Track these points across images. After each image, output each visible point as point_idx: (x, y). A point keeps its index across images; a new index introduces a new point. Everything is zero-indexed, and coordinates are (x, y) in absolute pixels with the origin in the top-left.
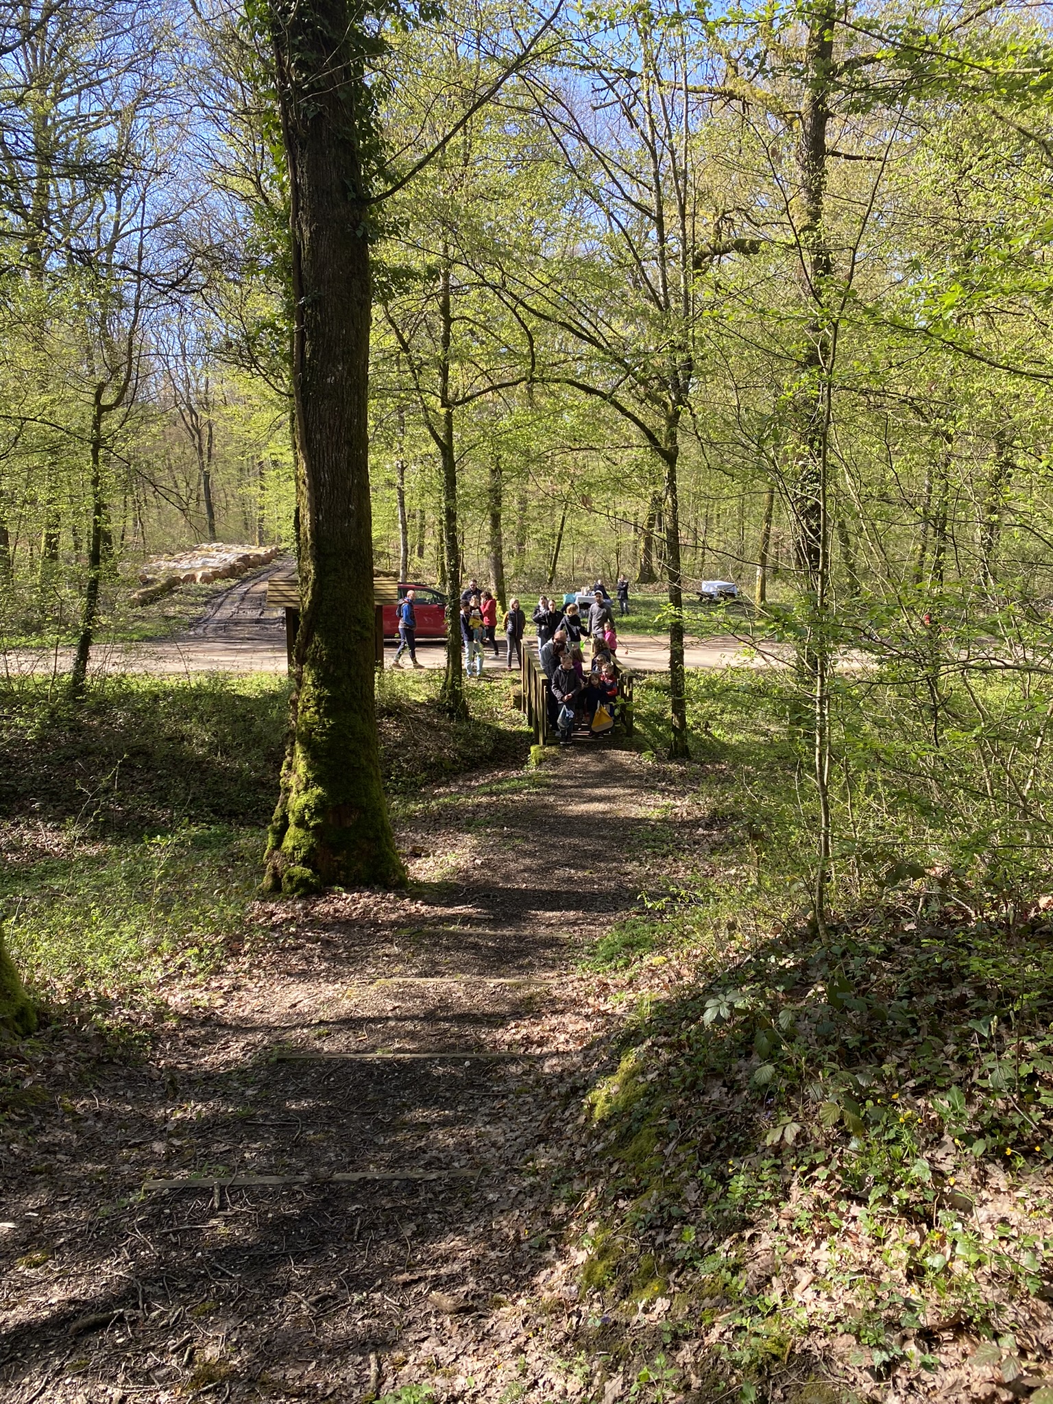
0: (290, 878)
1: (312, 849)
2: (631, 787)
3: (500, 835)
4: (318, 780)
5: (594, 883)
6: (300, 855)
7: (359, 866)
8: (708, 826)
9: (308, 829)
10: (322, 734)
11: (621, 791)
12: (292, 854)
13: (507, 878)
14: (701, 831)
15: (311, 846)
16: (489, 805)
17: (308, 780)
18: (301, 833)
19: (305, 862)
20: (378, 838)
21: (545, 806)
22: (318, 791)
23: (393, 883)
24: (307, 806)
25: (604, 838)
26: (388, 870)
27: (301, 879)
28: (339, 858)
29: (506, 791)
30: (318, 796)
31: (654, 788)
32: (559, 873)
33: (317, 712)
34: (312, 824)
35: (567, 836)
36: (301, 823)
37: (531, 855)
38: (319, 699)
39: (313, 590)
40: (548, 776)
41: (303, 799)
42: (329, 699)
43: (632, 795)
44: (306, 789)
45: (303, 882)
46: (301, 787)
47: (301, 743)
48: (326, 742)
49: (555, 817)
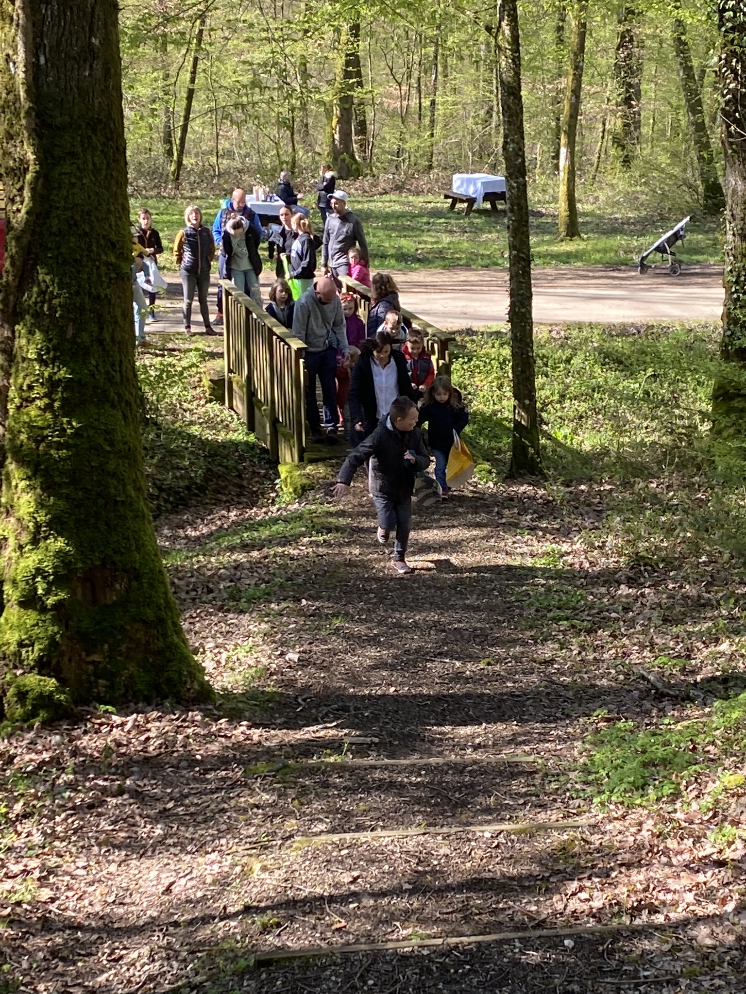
0: (22, 695)
1: (53, 643)
2: (478, 525)
3: (301, 613)
4: (57, 525)
5: (503, 680)
6: (32, 655)
7: (132, 668)
8: (631, 582)
9: (43, 610)
10: (59, 446)
11: (466, 533)
12: (17, 654)
13: (353, 678)
14: (624, 590)
15: (52, 638)
16: (254, 566)
17: (38, 526)
18: (31, 617)
19: (42, 666)
20: (161, 621)
21: (350, 564)
22: (59, 544)
23: (191, 694)
24: (39, 571)
25: (477, 609)
26: (180, 673)
27: (41, 696)
28: (96, 658)
29: (269, 542)
30: (59, 553)
31: (516, 525)
32: (436, 667)
33: (48, 407)
34: (51, 601)
35: (412, 609)
36: (29, 601)
37: (373, 641)
38: (52, 384)
39: (33, 190)
40: (330, 514)
41: (32, 560)
42: (68, 385)
43: (487, 538)
44: (35, 542)
45: (44, 701)
46: (25, 538)
47: (21, 462)
48: (68, 458)
49: (377, 580)
